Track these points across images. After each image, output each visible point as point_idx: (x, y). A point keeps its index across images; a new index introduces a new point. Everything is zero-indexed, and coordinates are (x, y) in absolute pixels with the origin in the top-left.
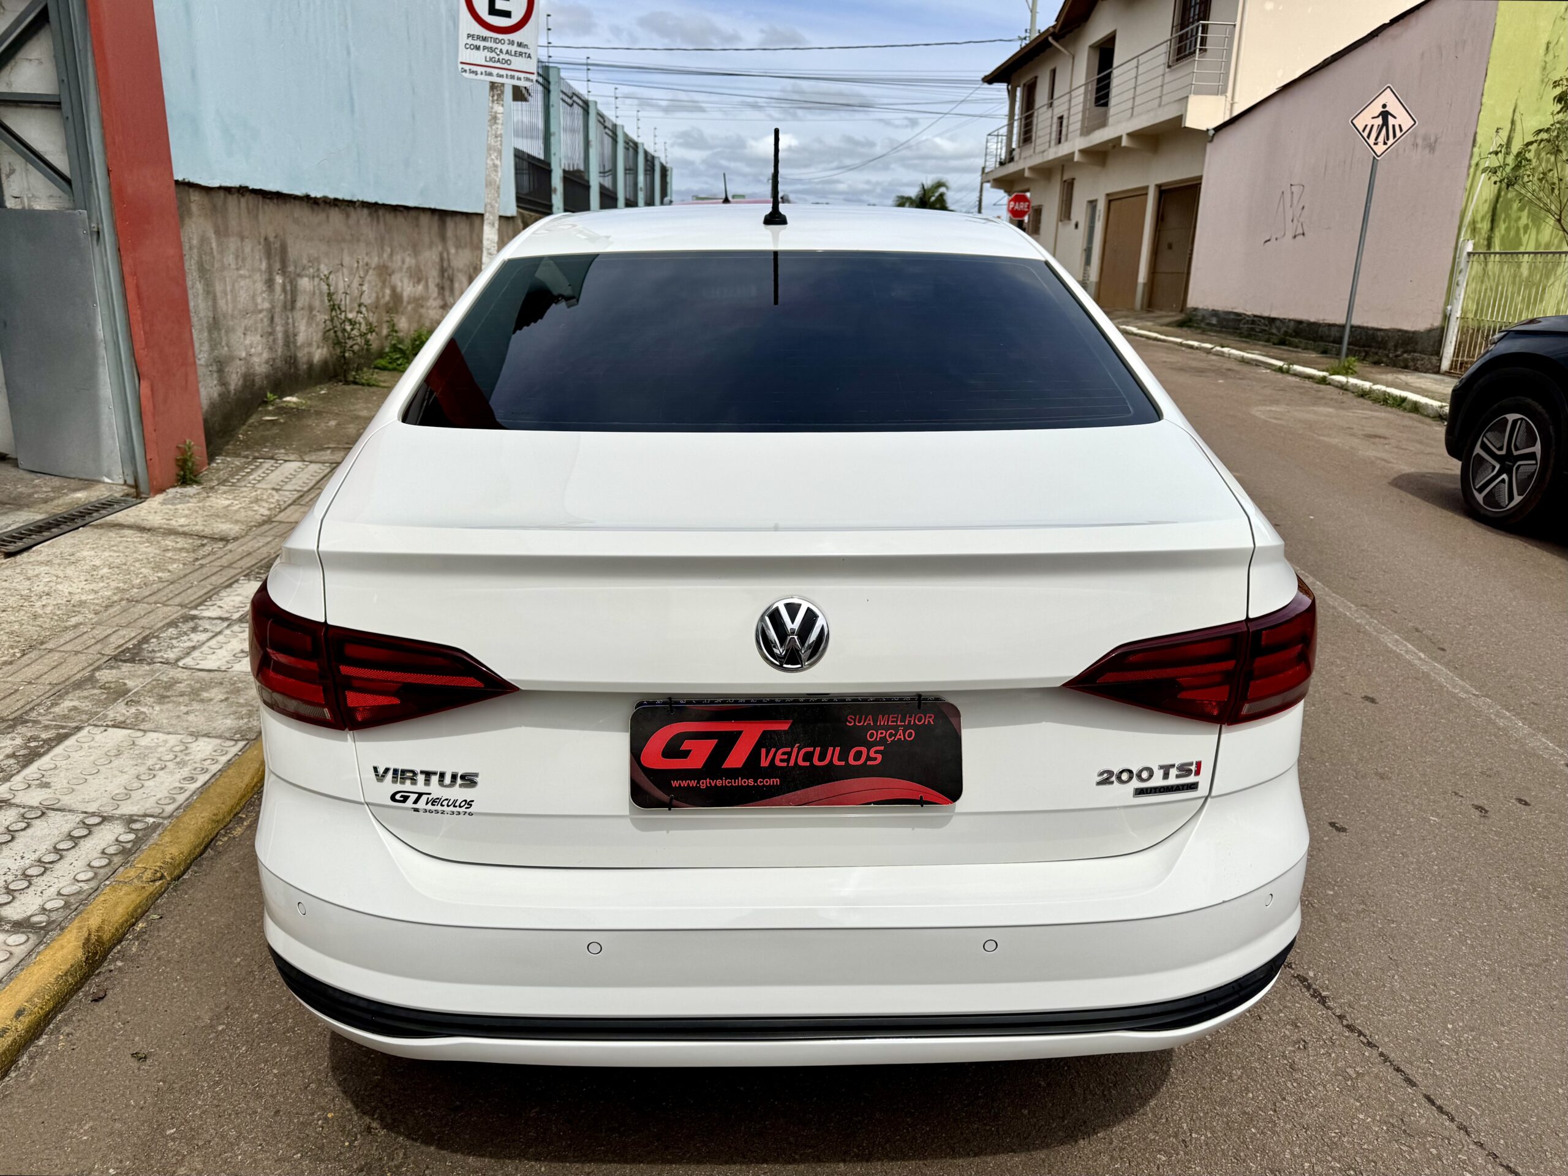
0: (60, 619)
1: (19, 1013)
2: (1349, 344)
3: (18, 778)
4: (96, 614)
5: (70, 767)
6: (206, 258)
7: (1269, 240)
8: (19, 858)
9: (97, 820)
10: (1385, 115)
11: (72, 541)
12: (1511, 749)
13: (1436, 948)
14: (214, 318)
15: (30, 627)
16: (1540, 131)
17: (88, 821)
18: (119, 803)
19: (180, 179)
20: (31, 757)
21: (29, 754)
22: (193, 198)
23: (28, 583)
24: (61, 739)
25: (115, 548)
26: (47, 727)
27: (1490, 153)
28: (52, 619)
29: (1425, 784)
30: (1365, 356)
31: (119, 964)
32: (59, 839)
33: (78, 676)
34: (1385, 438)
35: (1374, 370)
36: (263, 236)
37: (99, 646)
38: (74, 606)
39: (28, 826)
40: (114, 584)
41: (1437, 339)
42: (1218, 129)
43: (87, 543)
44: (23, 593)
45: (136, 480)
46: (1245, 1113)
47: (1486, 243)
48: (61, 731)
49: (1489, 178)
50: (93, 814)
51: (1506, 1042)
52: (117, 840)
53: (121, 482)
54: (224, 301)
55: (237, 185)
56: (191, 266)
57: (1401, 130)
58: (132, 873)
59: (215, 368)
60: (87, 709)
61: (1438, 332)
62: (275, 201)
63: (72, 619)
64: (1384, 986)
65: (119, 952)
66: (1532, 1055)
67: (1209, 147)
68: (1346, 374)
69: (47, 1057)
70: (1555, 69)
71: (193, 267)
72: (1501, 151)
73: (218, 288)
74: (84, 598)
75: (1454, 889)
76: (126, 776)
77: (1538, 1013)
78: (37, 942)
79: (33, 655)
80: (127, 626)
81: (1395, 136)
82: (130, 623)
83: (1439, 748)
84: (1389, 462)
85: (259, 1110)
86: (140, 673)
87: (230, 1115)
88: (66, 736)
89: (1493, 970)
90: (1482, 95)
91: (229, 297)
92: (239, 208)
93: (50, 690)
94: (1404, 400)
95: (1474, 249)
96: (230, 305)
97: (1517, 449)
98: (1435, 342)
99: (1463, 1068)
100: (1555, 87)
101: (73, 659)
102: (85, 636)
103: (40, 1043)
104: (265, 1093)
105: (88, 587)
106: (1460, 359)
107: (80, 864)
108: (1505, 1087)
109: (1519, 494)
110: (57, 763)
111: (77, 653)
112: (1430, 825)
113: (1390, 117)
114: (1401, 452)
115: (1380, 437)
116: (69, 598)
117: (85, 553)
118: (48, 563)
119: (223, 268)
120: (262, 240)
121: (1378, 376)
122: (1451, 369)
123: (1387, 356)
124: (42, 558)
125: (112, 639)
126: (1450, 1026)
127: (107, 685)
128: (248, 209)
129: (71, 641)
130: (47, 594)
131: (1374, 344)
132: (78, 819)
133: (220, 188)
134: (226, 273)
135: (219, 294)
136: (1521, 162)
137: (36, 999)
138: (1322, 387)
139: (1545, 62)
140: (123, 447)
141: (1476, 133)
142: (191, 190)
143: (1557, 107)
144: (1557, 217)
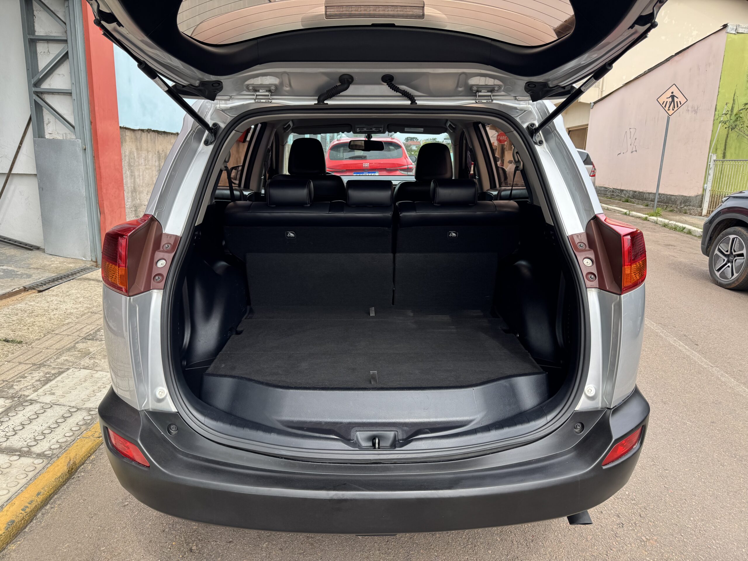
0: (61, 321)
1: (38, 494)
2: (658, 202)
3: (41, 390)
4: (77, 318)
5: (64, 386)
6: (132, 160)
7: (620, 154)
8: (40, 426)
9: (75, 410)
11: (67, 286)
12: (728, 392)
13: (687, 483)
14: (134, 187)
15: (48, 324)
17: (70, 410)
18: (85, 402)
19: (122, 126)
20: (48, 381)
21: (46, 380)
22: (127, 134)
23: (48, 304)
24: (60, 373)
25: (86, 289)
26: (54, 368)
27: (723, 114)
28: (58, 320)
29: (685, 407)
30: (666, 208)
31: (83, 474)
32: (58, 418)
33: (69, 346)
34: (674, 246)
35: (670, 214)
36: (157, 151)
37: (78, 333)
38: (68, 315)
39: (45, 411)
40: (85, 305)
41: (700, 200)
42: (595, 103)
43: (74, 287)
44: (45, 308)
45: (96, 259)
46: (593, 556)
47: (722, 155)
48: (60, 370)
49: (723, 126)
50: (73, 407)
51: (719, 527)
52: (83, 419)
53: (90, 260)
54: (139, 180)
55: (147, 129)
56: (125, 164)
58: (90, 434)
59: (133, 209)
60: (72, 360)
61: (701, 196)
62: (163, 135)
63: (67, 321)
64: (662, 500)
65: (83, 469)
66: (730, 533)
67: (591, 110)
68: (656, 216)
69: (50, 514)
71: (126, 164)
72: (728, 114)
73: (137, 174)
74: (72, 311)
75: (697, 456)
76: (88, 391)
77: (735, 514)
78: (47, 463)
79: (49, 336)
80: (90, 324)
82: (92, 323)
83: (693, 390)
84: (676, 258)
85: (142, 540)
86: (95, 345)
87: (129, 542)
88: (62, 372)
89: (714, 494)
90: (719, 88)
91: (141, 177)
92: (147, 138)
93: (56, 351)
94: (684, 228)
95: (717, 158)
96: (141, 181)
97: (735, 251)
98: (699, 202)
99: (697, 538)
101: (66, 338)
102: (72, 328)
103: (47, 508)
104: (145, 533)
105: (74, 306)
106: (711, 209)
107: (67, 429)
108: (717, 548)
109: (737, 273)
110: (58, 384)
111: (68, 335)
112: (687, 426)
114: (682, 252)
115: (672, 245)
116: (65, 311)
117: (73, 291)
118: (57, 295)
119: (139, 165)
120: (157, 153)
121: (672, 217)
122: (707, 214)
123: (677, 208)
124: (54, 293)
125: (84, 329)
126: (692, 519)
127: (81, 350)
128: (151, 138)
129: (66, 330)
130: (56, 309)
131: (670, 202)
132: (67, 409)
133: (139, 130)
134: (140, 167)
135: (136, 176)
136: (738, 118)
137: (46, 488)
138: (645, 222)
140: (91, 244)
141: (717, 105)
142: (127, 131)
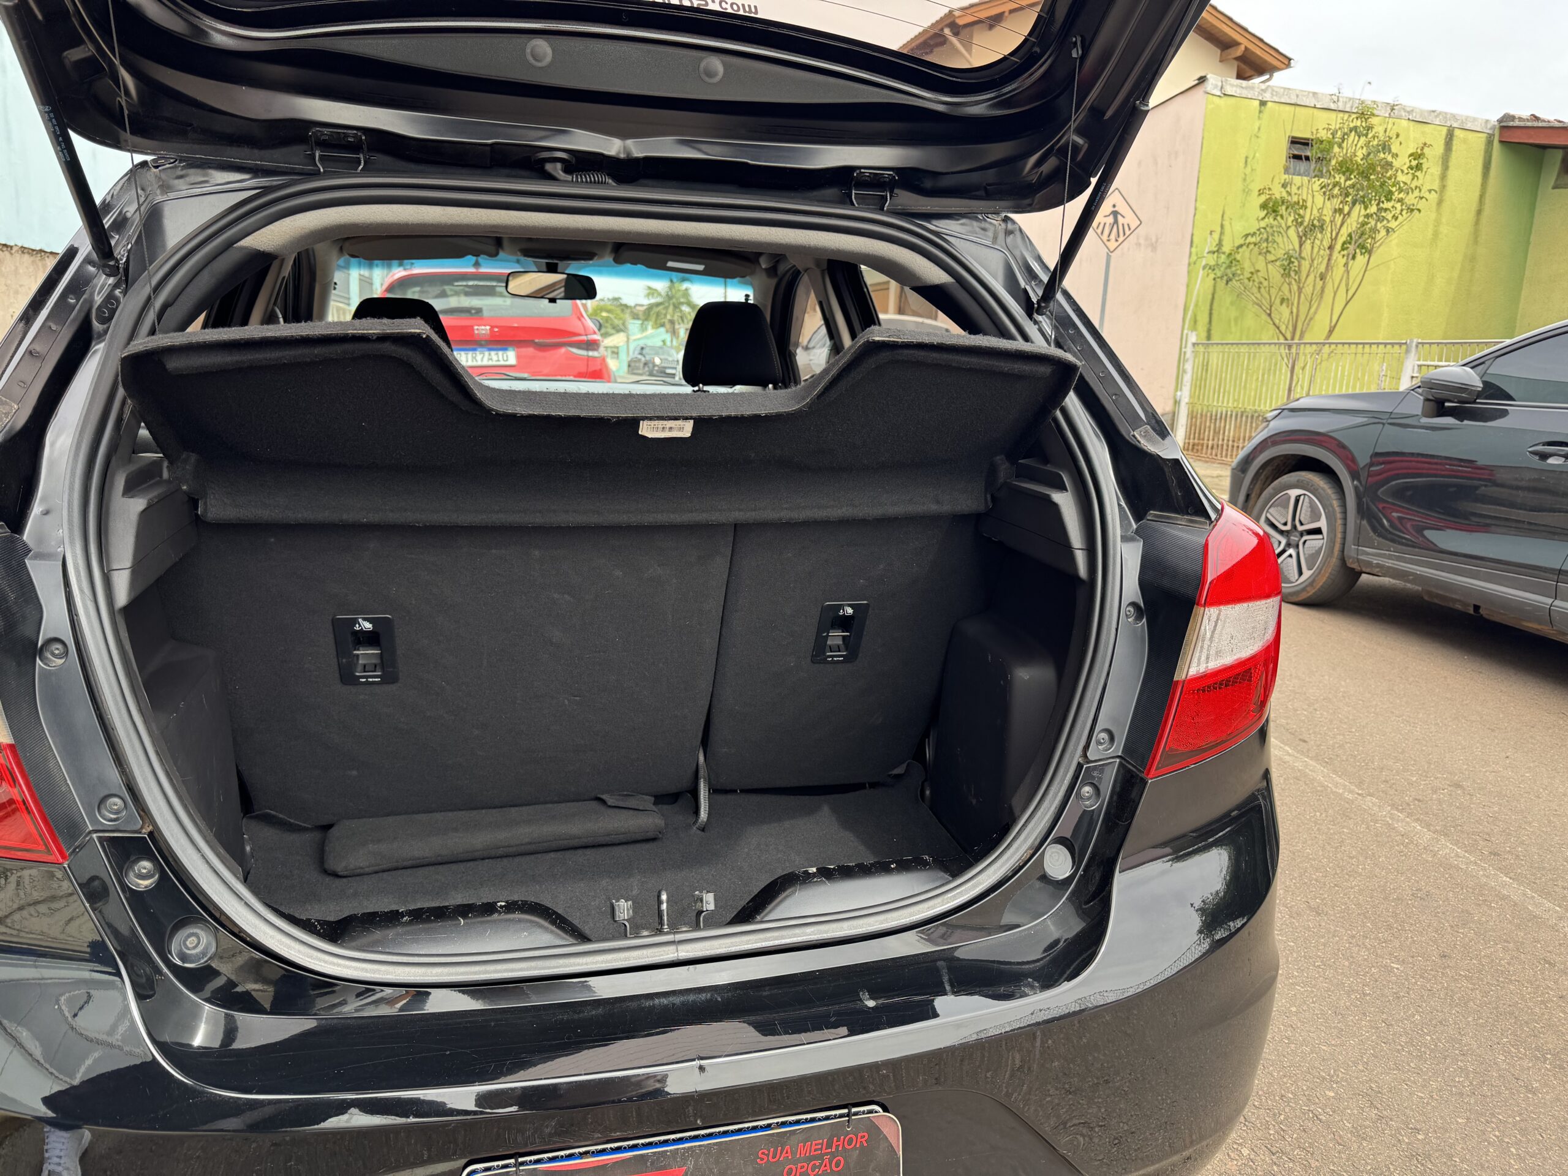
10: (1115, 214)
16: (1247, 236)
27: (1206, 253)
49: (1208, 275)
57: (1130, 229)
61: (1170, 416)
70: (1253, 181)
72: (1216, 251)
81: (1124, 234)
90: (1195, 200)
97: (1302, 524)
100: (1260, 195)
106: (1191, 441)
113: (1119, 217)
136: (1231, 262)
139: (1245, 174)
141: (1192, 235)
143: (1263, 213)
144: (1268, 312)
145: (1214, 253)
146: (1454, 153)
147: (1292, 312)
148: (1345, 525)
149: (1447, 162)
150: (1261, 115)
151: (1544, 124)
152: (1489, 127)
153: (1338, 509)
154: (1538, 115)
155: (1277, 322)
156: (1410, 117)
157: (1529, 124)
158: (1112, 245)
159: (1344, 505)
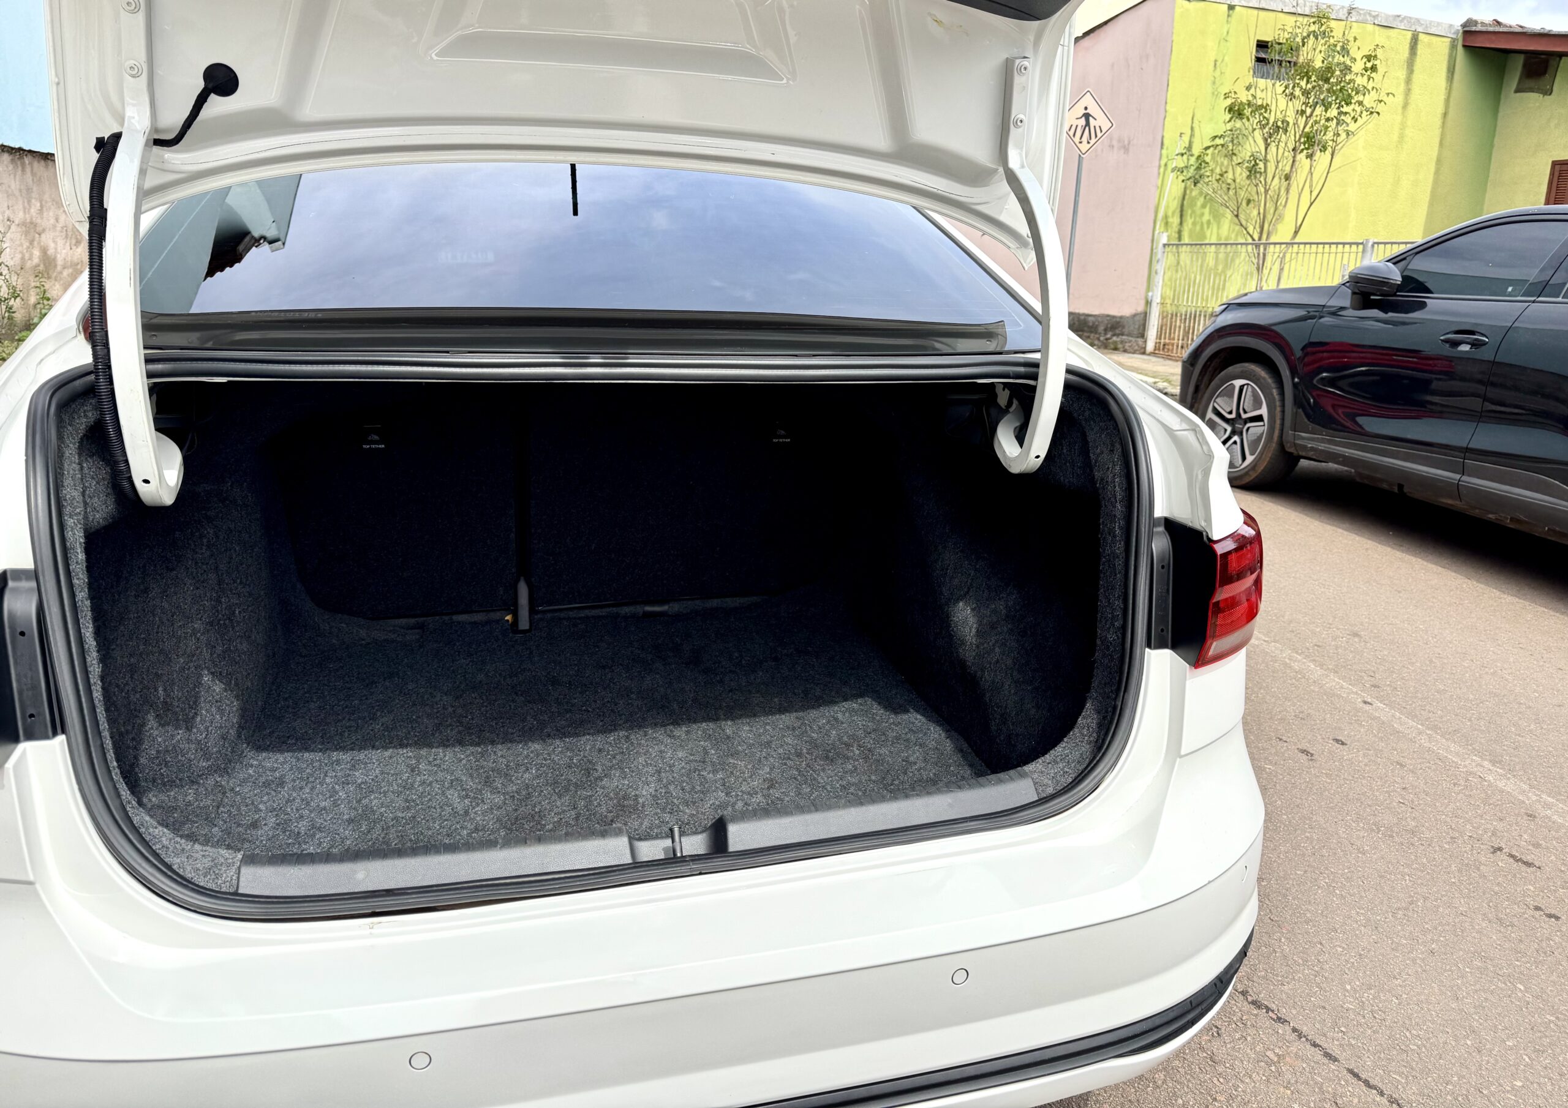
10: (1087, 116)
16: (1216, 137)
27: (1177, 155)
41: (1142, 322)
47: (1177, 236)
49: (1177, 178)
51: (1405, 996)
57: (1101, 131)
61: (1142, 316)
70: (1222, 84)
72: (1185, 153)
81: (1096, 136)
90: (1166, 103)
95: (1168, 240)
97: (1245, 412)
98: (1139, 326)
100: (1225, 98)
106: (1162, 341)
108: (1419, 1047)
109: (1252, 454)
113: (1091, 118)
122: (1155, 350)
123: (1098, 339)
126: (1348, 987)
131: (1086, 329)
136: (1201, 164)
139: (1214, 77)
141: (1163, 137)
143: (1228, 116)
144: (1236, 213)
145: (1182, 155)
146: (1418, 57)
147: (1259, 213)
148: (1283, 412)
149: (1412, 66)
150: (1230, 18)
151: (1505, 30)
152: (1453, 31)
153: (1277, 397)
154: (1500, 20)
155: (1244, 223)
156: (1376, 22)
157: (1491, 29)
158: (1084, 147)
159: (1282, 393)
